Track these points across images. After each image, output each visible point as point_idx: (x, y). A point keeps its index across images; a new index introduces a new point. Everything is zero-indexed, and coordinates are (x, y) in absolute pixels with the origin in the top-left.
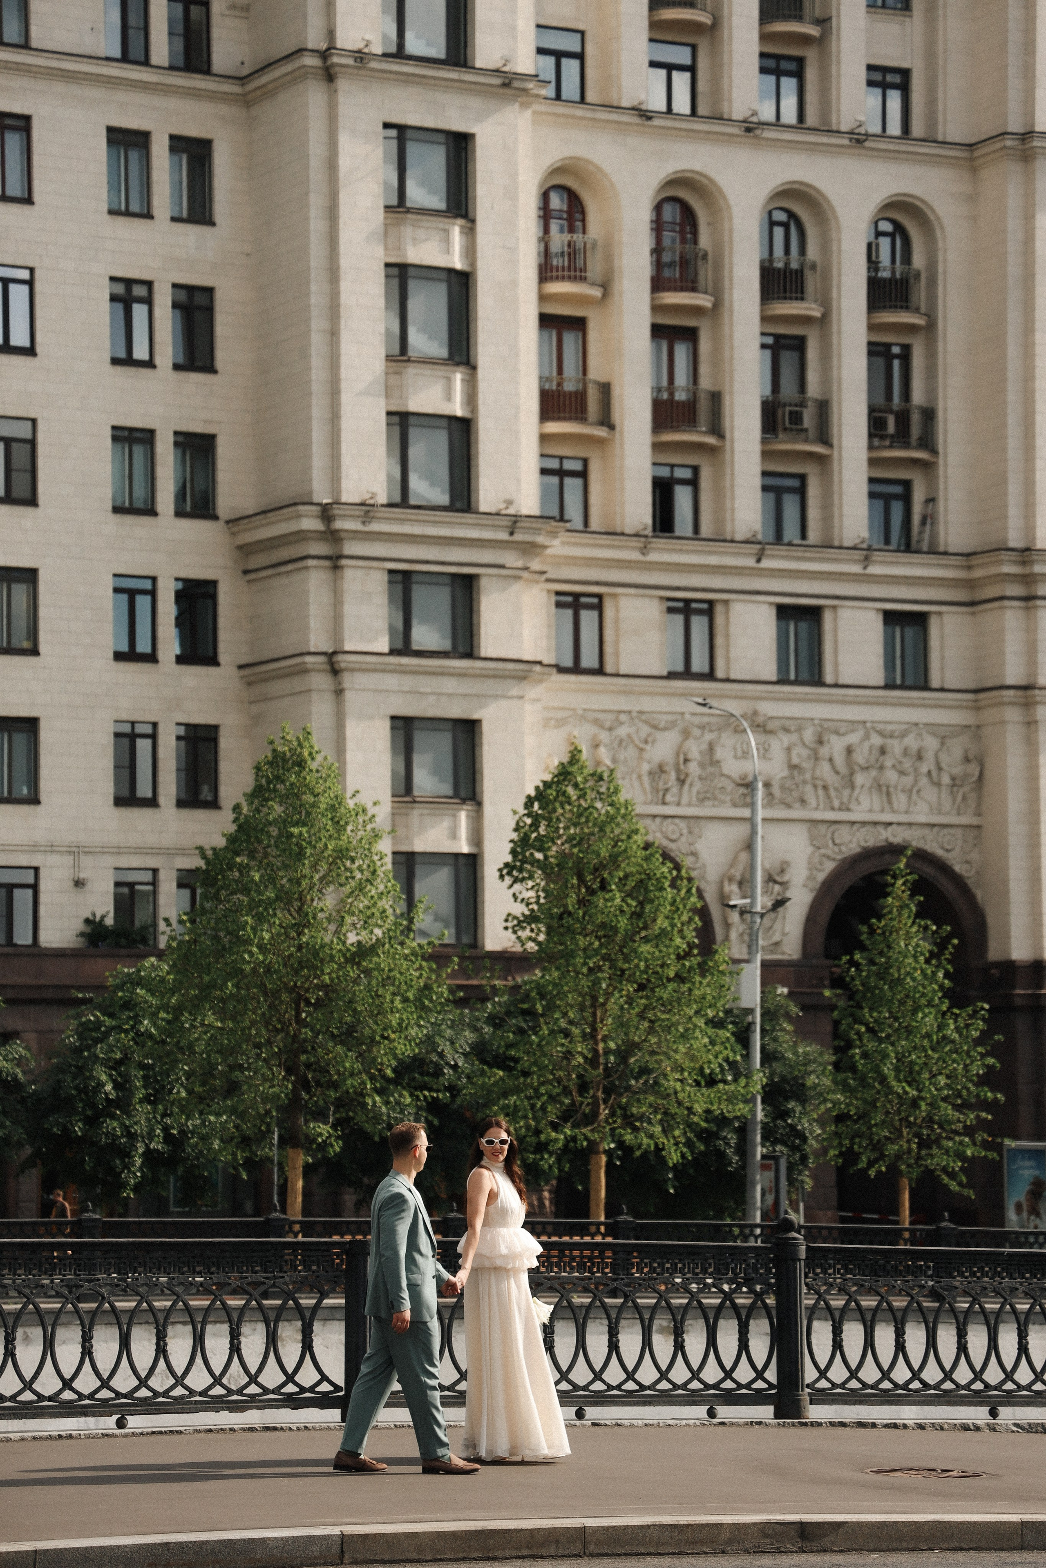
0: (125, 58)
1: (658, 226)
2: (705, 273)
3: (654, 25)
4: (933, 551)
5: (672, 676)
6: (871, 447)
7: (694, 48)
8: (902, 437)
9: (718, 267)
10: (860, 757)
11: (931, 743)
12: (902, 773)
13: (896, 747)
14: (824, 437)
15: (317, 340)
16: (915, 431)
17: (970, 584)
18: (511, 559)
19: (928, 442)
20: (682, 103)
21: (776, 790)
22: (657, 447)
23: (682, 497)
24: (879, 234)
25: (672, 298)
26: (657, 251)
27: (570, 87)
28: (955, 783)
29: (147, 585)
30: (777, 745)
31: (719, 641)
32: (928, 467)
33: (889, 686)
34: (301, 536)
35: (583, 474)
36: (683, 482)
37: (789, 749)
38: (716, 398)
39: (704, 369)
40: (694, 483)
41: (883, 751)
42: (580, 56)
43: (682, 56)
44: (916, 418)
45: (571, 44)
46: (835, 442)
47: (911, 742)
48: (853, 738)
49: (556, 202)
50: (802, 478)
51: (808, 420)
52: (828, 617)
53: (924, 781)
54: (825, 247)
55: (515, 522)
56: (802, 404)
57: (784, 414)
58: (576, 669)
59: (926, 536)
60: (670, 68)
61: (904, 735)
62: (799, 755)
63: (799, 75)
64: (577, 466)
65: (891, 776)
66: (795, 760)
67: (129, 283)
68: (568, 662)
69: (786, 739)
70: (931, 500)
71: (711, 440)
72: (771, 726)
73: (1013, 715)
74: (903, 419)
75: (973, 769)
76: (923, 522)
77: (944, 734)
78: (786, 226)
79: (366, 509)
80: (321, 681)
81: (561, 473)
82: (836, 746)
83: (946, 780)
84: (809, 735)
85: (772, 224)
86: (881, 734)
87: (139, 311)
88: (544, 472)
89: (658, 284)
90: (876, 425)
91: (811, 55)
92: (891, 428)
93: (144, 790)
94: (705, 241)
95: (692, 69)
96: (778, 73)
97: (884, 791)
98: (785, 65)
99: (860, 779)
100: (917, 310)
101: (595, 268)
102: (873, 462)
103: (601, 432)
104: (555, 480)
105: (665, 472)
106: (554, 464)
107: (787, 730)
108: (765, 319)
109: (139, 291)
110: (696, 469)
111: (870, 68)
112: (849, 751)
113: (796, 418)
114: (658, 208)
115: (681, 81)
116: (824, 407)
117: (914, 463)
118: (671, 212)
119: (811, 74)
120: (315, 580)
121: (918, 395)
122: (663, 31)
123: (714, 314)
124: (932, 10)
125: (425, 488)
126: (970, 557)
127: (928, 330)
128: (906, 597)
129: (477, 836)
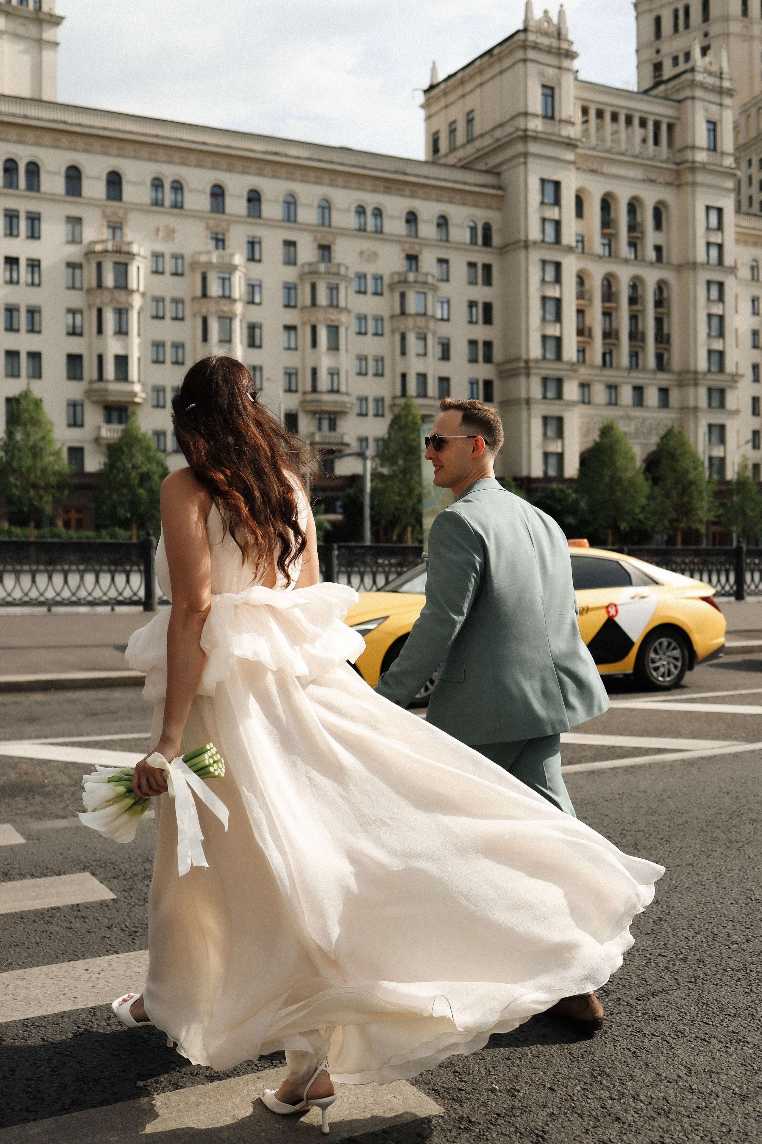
0: (472, 244)
1: (603, 286)
2: (615, 298)
3: (602, 234)
4: (670, 371)
5: (607, 404)
6: (655, 345)
7: (611, 240)
8: (662, 342)
9: (618, 297)
12: (663, 430)
14: (643, 341)
15: (523, 317)
16: (665, 340)
17: (680, 380)
18: (571, 373)
19: (668, 342)
20: (607, 253)
22: (604, 344)
23: (608, 357)
24: (656, 289)
25: (608, 305)
26: (603, 292)
27: (580, 249)
29: (476, 381)
30: (633, 423)
31: (618, 395)
32: (667, 349)
33: (661, 407)
34: (519, 368)
35: (583, 351)
36: (609, 353)
38: (618, 331)
39: (614, 323)
40: (612, 354)
42: (583, 242)
43: (608, 242)
44: (665, 337)
45: (580, 238)
46: (646, 343)
48: (652, 421)
50: (638, 353)
51: (639, 336)
52: (645, 389)
54: (644, 292)
55: (572, 364)
56: (638, 333)
57: (634, 335)
58: (584, 403)
59: (669, 368)
60: (605, 245)
61: (662, 419)
62: (639, 426)
63: (636, 247)
65: (660, 431)
66: (637, 427)
67: (472, 302)
68: (582, 401)
69: (635, 421)
70: (669, 359)
71: (617, 342)
72: (633, 417)
73: (691, 415)
74: (662, 337)
76: (668, 364)
77: (673, 419)
78: (634, 287)
79: (537, 361)
80: (524, 407)
82: (647, 423)
84: (641, 420)
85: (631, 286)
86: (658, 419)
87: (474, 310)
88: (578, 351)
89: (603, 301)
90: (656, 339)
91: (640, 242)
92: (659, 339)
94: (615, 290)
95: (610, 245)
96: (631, 247)
97: (658, 435)
98: (633, 245)
100: (666, 308)
101: (589, 297)
102: (656, 348)
103: (589, 340)
105: (604, 351)
106: (580, 349)
107: (636, 419)
108: (629, 310)
109: (474, 304)
110: (613, 351)
111: (654, 246)
112: (650, 424)
113: (637, 336)
114: (603, 282)
115: (607, 248)
116: (644, 334)
117: (665, 349)
118: (605, 283)
119: (639, 247)
120: (523, 380)
121: (665, 330)
122: (604, 235)
123: (617, 309)
124: (668, 231)
125: (550, 355)
126: (680, 373)
127: (669, 314)
128: (664, 384)
129: (563, 447)
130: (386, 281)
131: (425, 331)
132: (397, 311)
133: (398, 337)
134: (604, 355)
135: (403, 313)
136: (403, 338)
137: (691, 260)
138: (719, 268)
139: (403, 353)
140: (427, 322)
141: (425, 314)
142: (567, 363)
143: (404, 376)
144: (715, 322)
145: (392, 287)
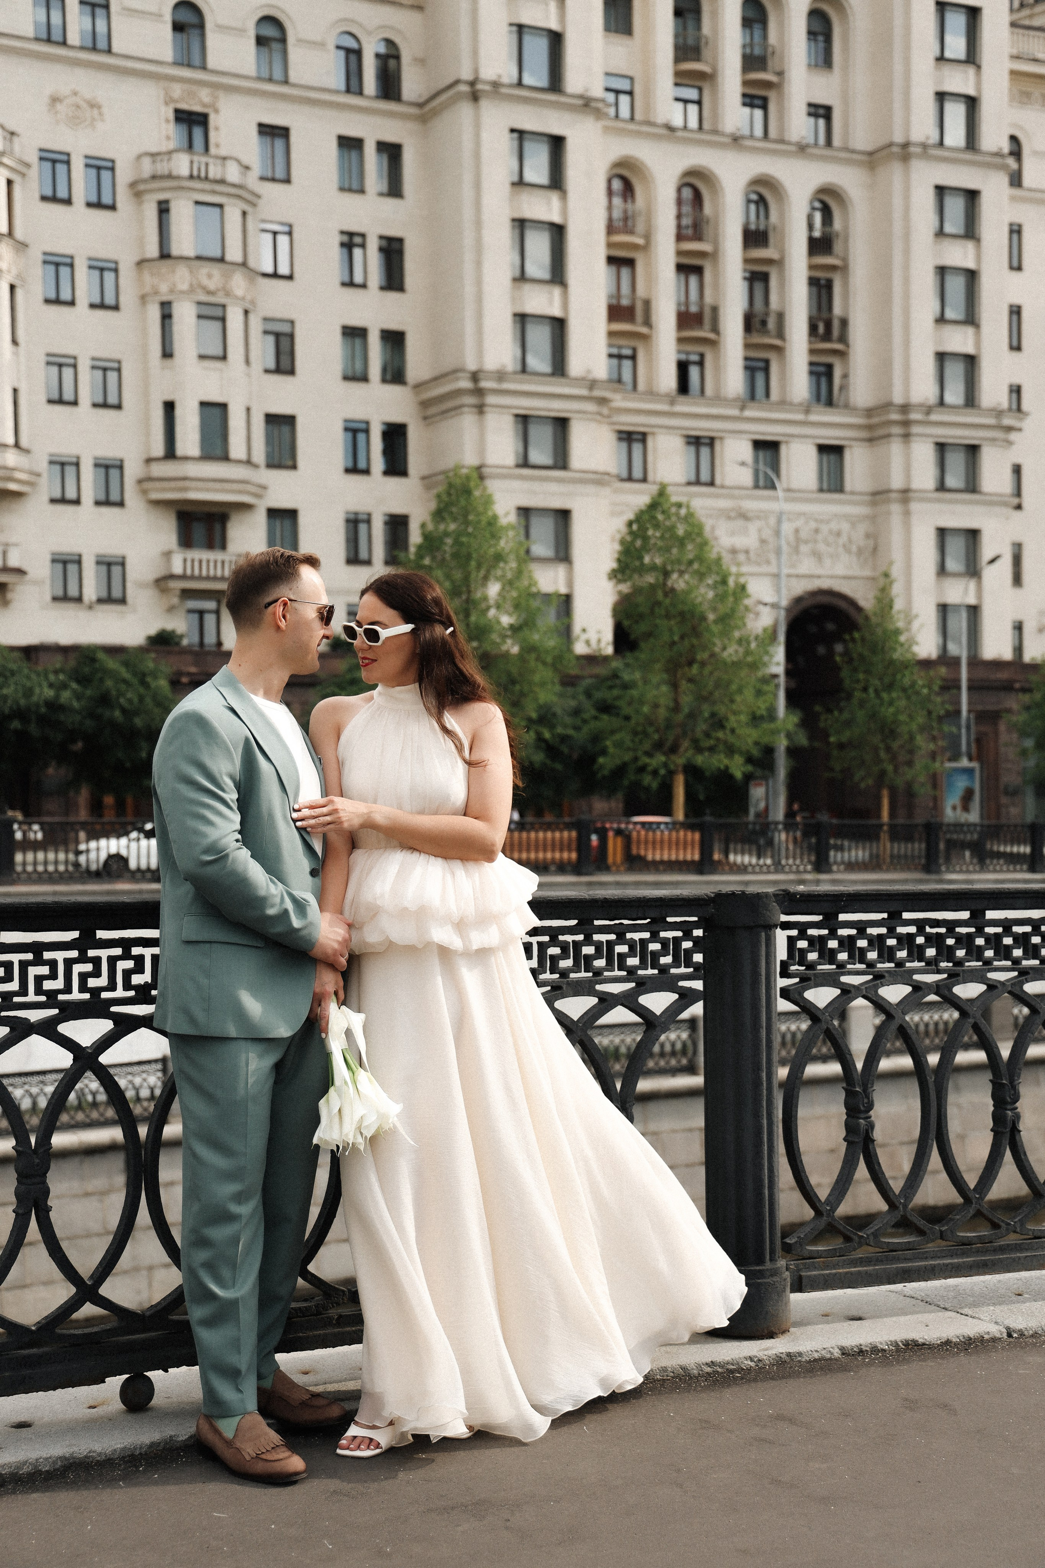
0: (348, 90)
1: (679, 202)
2: (708, 231)
3: (678, 74)
4: (847, 406)
5: (689, 484)
6: (810, 342)
7: (700, 90)
8: (827, 336)
9: (716, 228)
10: (803, 535)
11: (845, 526)
12: (828, 545)
13: (825, 528)
14: (781, 333)
16: (836, 332)
17: (870, 427)
18: (591, 408)
19: (843, 339)
20: (693, 123)
21: (752, 554)
22: (680, 340)
23: (694, 373)
24: (814, 209)
25: (690, 246)
26: (679, 217)
27: (625, 112)
28: (860, 552)
29: (363, 426)
30: (753, 528)
31: (717, 462)
32: (842, 354)
33: (821, 490)
34: (459, 393)
35: (633, 358)
36: (695, 363)
37: (760, 530)
38: (715, 310)
39: (708, 292)
40: (701, 363)
41: (817, 531)
42: (630, 93)
43: (692, 94)
44: (836, 324)
45: (624, 85)
46: (787, 337)
47: (834, 526)
48: (799, 523)
49: (617, 185)
50: (767, 362)
51: (771, 324)
52: (783, 449)
53: (841, 550)
54: (782, 215)
55: (593, 384)
56: (767, 314)
57: (756, 322)
58: (630, 479)
59: (842, 398)
60: (686, 101)
61: (828, 522)
62: (767, 533)
63: (764, 107)
64: (627, 352)
65: (822, 547)
66: (764, 537)
67: (351, 235)
68: (625, 474)
69: (758, 524)
70: (845, 376)
71: (711, 336)
72: (750, 514)
73: (896, 508)
74: (828, 325)
75: (871, 542)
76: (841, 388)
77: (853, 521)
78: (757, 203)
79: (502, 375)
81: (620, 357)
82: (789, 528)
83: (854, 548)
84: (772, 521)
85: (749, 201)
86: (816, 520)
87: (357, 252)
88: (611, 356)
89: (680, 237)
90: (813, 328)
91: (772, 95)
92: (821, 329)
93: (363, 554)
94: (708, 209)
95: (699, 103)
96: (752, 106)
97: (817, 556)
98: (757, 102)
99: (804, 548)
100: (837, 257)
101: (640, 227)
102: (812, 352)
103: (643, 330)
104: (615, 361)
105: (683, 357)
106: (615, 351)
107: (758, 518)
108: (746, 261)
109: (358, 240)
110: (702, 356)
111: (810, 105)
112: (797, 531)
113: (764, 323)
114: (679, 190)
115: (693, 109)
116: (781, 316)
117: (835, 352)
118: (687, 193)
119: (772, 107)
120: (468, 420)
121: (837, 310)
122: (682, 78)
123: (713, 256)
124: (846, 68)
125: (539, 362)
126: (869, 412)
127: (843, 269)
128: (831, 437)
129: (570, 583)
130: (124, 176)
131: (219, 299)
132: (153, 250)
133: (154, 313)
134: (683, 368)
135: (165, 255)
136: (166, 317)
137: (898, 138)
138: (969, 156)
139: (167, 354)
140: (227, 277)
141: (222, 260)
142: (580, 381)
143: (169, 407)
144: (956, 285)
145: (137, 190)
